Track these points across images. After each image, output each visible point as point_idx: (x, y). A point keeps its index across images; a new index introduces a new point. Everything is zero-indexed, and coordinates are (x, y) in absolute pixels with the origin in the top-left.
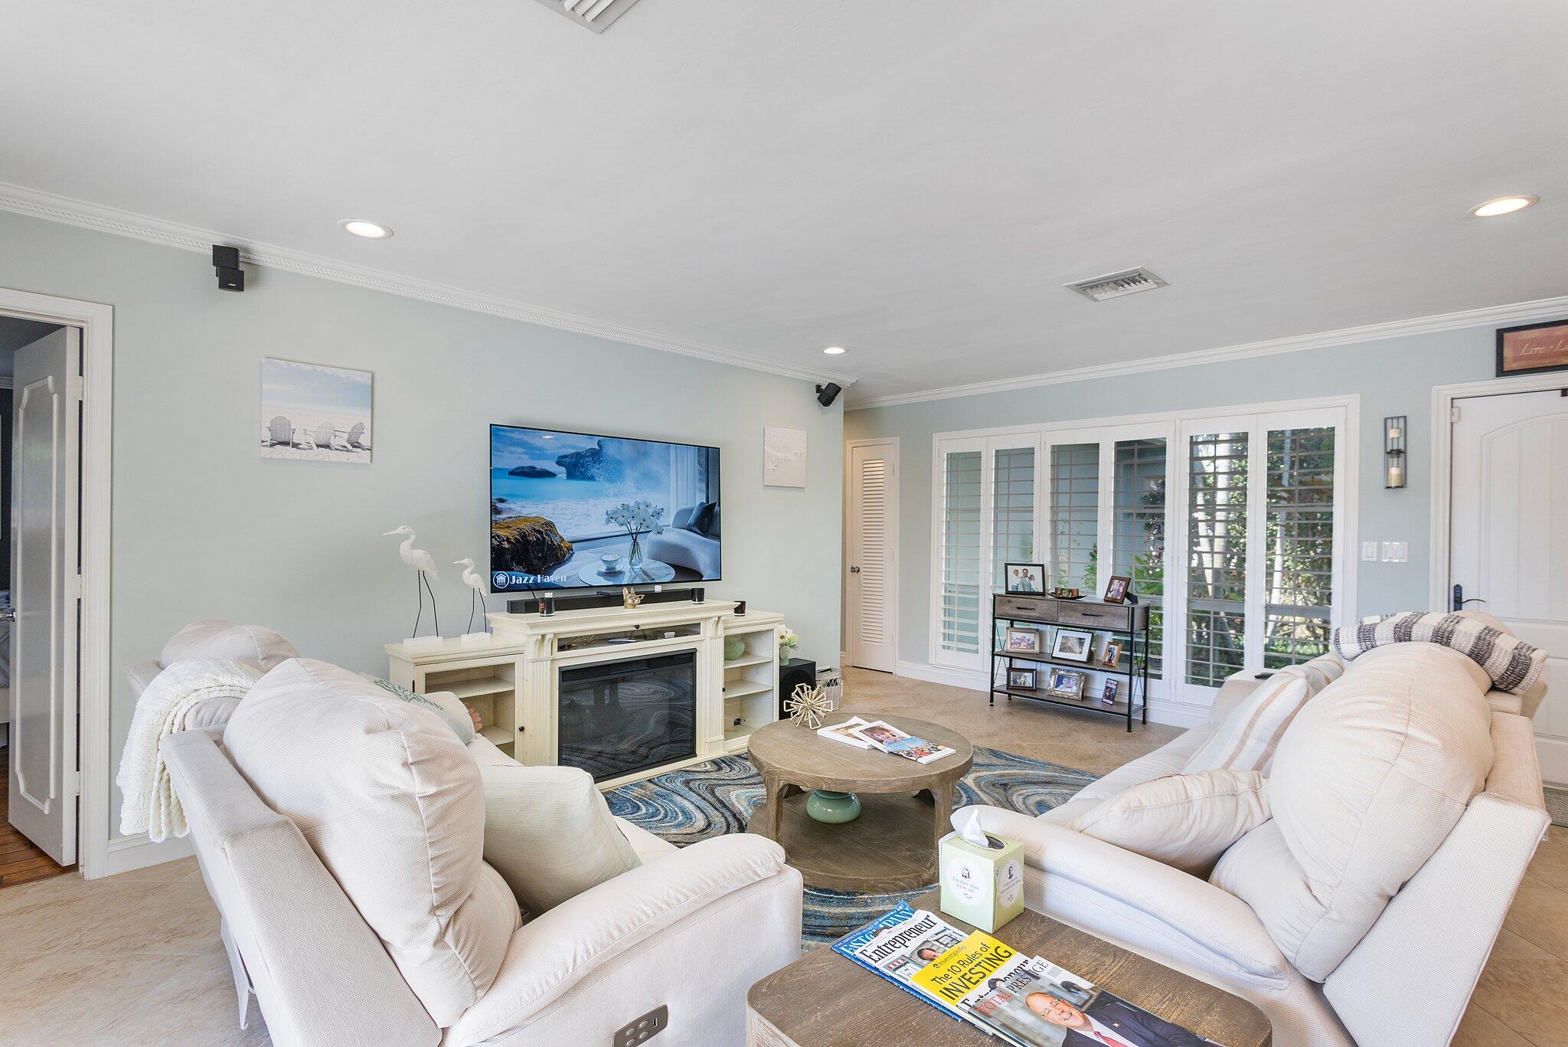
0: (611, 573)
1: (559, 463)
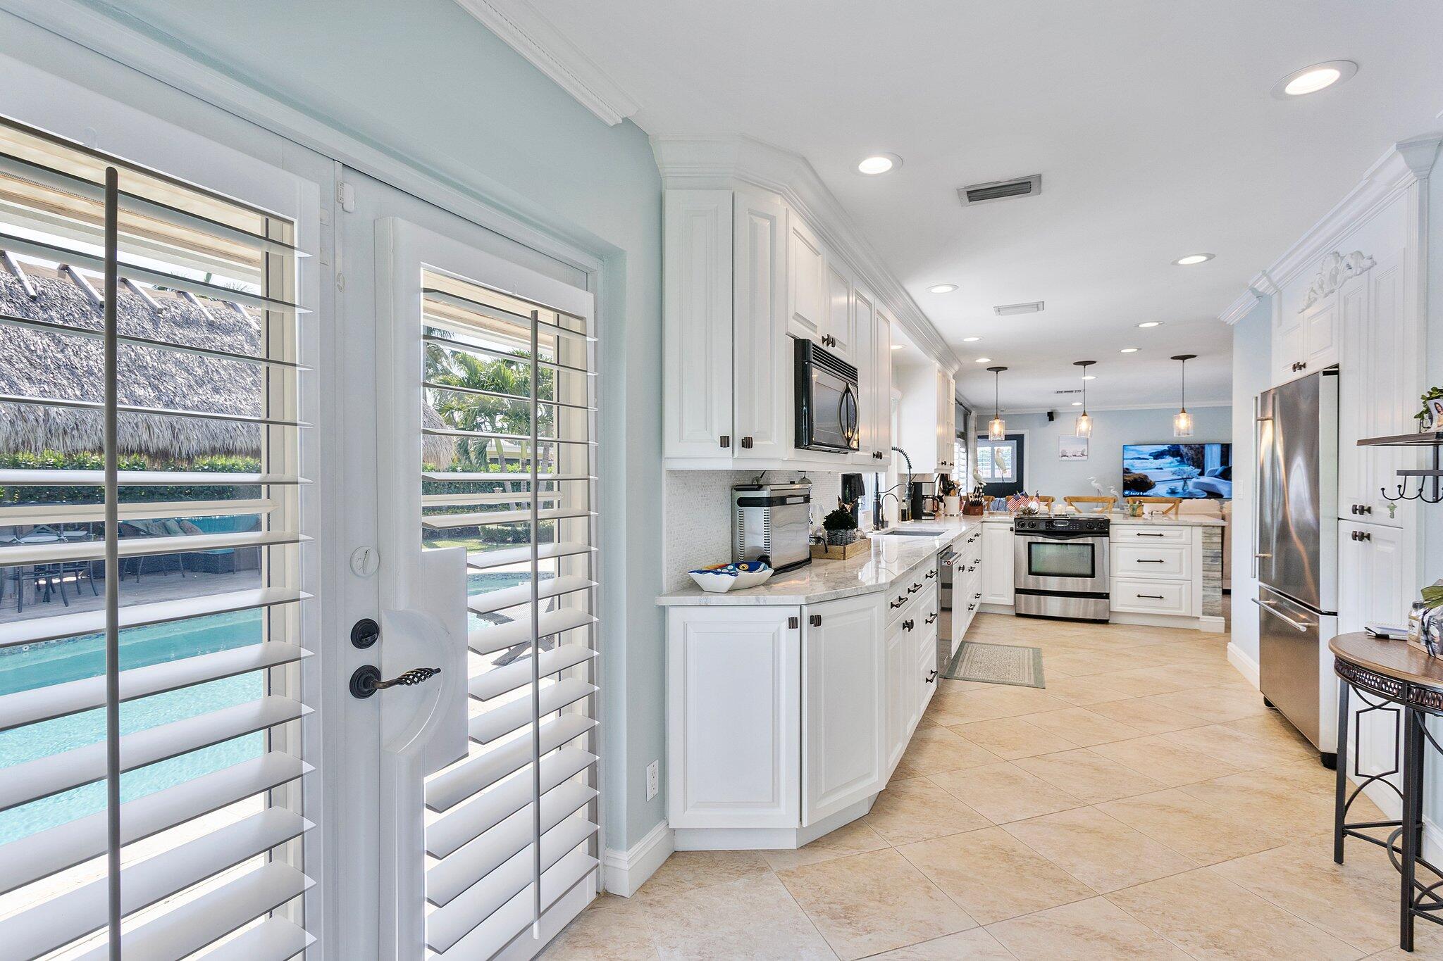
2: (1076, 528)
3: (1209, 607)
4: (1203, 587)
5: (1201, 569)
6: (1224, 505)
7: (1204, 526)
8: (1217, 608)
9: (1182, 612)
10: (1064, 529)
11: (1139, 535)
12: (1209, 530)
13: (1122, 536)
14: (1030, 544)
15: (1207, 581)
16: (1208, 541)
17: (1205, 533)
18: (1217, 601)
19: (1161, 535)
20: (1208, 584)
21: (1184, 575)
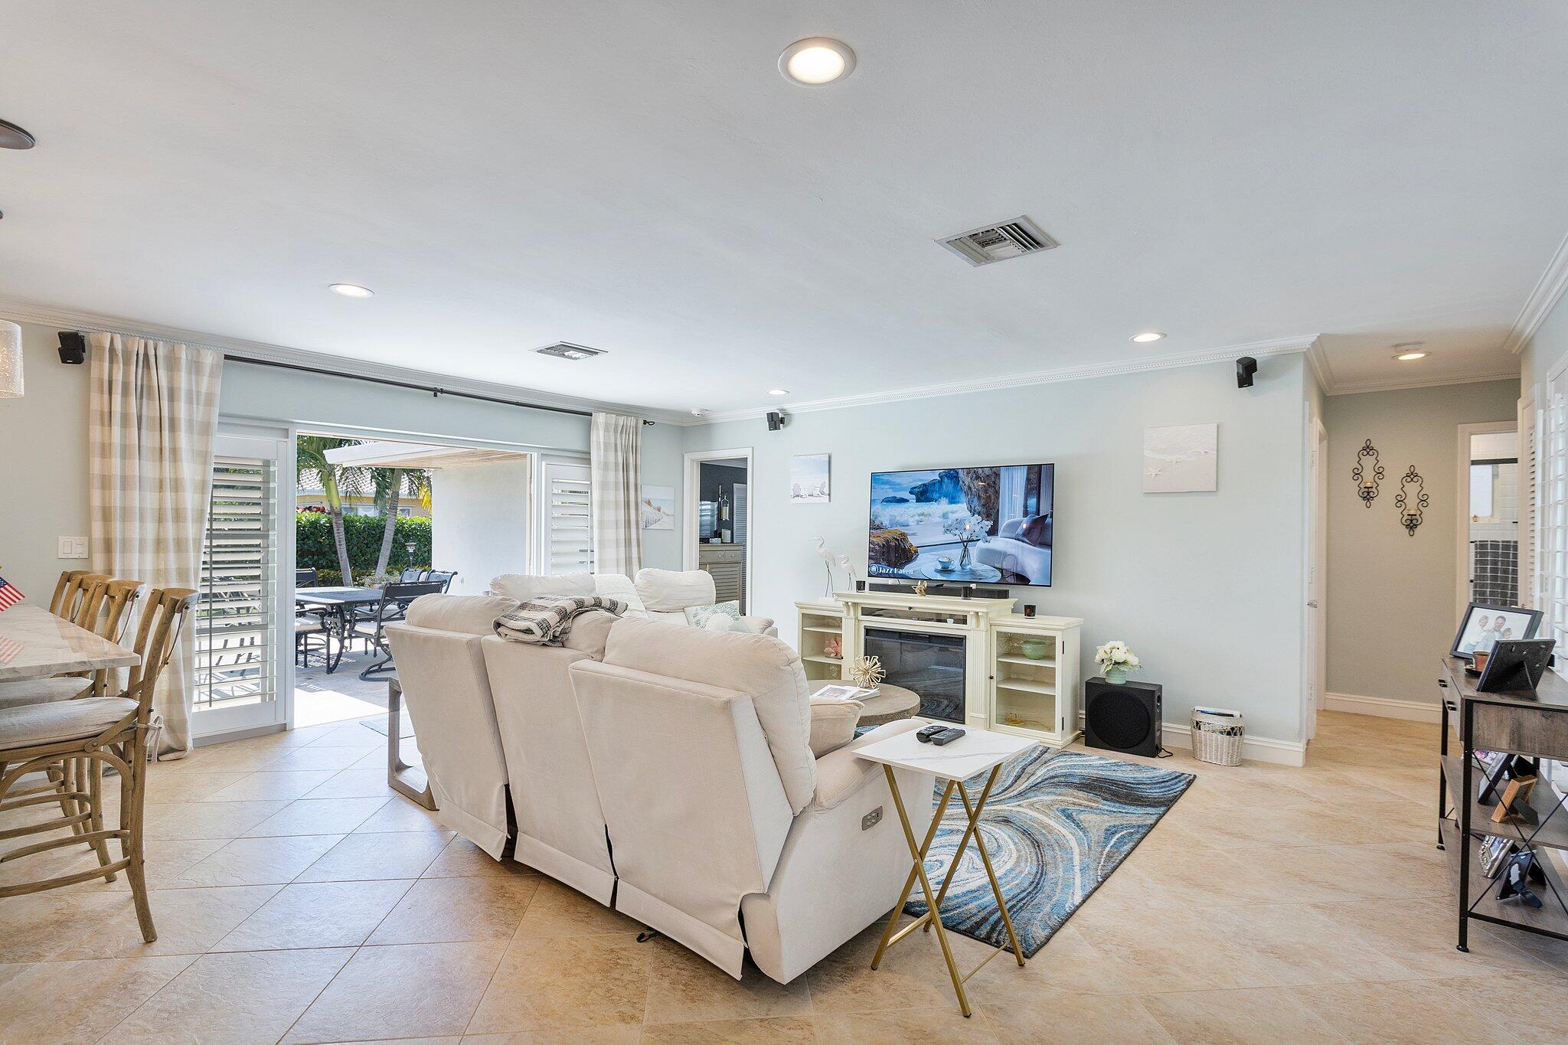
0: (945, 570)
1: (911, 493)
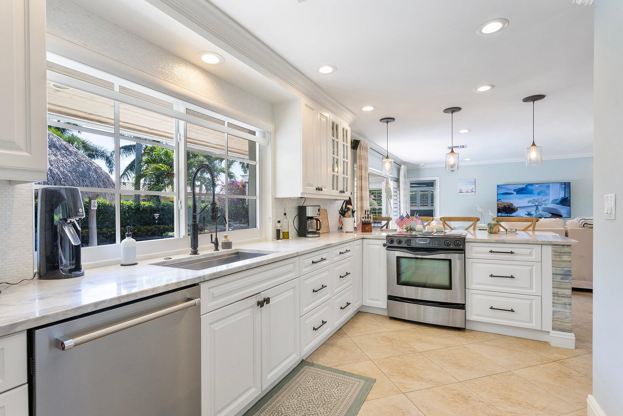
0: (529, 214)
1: (514, 191)
2: (435, 245)
3: (559, 323)
4: (553, 303)
5: (551, 286)
6: (566, 223)
7: (553, 245)
8: (567, 324)
9: (533, 326)
10: (425, 246)
11: (491, 252)
12: (558, 249)
13: (476, 252)
14: (398, 258)
15: (557, 298)
16: (558, 259)
17: (555, 251)
18: (567, 317)
19: (512, 253)
20: (557, 300)
21: (534, 291)
